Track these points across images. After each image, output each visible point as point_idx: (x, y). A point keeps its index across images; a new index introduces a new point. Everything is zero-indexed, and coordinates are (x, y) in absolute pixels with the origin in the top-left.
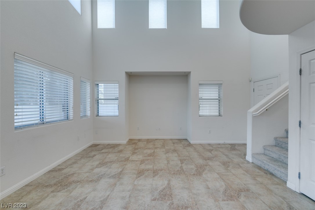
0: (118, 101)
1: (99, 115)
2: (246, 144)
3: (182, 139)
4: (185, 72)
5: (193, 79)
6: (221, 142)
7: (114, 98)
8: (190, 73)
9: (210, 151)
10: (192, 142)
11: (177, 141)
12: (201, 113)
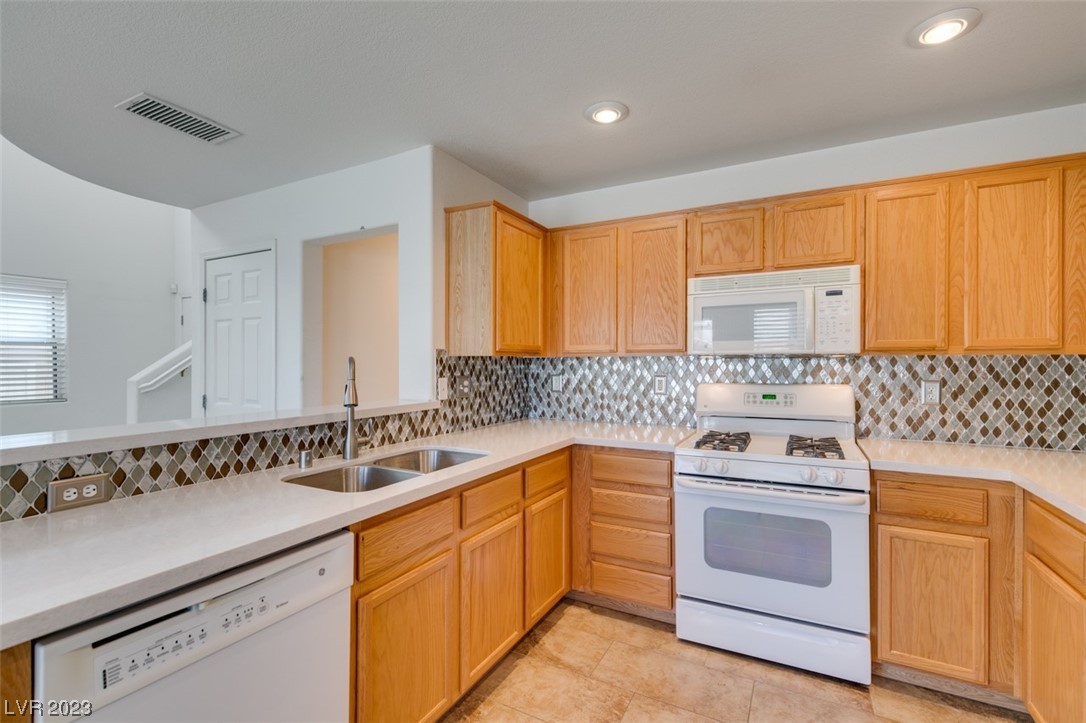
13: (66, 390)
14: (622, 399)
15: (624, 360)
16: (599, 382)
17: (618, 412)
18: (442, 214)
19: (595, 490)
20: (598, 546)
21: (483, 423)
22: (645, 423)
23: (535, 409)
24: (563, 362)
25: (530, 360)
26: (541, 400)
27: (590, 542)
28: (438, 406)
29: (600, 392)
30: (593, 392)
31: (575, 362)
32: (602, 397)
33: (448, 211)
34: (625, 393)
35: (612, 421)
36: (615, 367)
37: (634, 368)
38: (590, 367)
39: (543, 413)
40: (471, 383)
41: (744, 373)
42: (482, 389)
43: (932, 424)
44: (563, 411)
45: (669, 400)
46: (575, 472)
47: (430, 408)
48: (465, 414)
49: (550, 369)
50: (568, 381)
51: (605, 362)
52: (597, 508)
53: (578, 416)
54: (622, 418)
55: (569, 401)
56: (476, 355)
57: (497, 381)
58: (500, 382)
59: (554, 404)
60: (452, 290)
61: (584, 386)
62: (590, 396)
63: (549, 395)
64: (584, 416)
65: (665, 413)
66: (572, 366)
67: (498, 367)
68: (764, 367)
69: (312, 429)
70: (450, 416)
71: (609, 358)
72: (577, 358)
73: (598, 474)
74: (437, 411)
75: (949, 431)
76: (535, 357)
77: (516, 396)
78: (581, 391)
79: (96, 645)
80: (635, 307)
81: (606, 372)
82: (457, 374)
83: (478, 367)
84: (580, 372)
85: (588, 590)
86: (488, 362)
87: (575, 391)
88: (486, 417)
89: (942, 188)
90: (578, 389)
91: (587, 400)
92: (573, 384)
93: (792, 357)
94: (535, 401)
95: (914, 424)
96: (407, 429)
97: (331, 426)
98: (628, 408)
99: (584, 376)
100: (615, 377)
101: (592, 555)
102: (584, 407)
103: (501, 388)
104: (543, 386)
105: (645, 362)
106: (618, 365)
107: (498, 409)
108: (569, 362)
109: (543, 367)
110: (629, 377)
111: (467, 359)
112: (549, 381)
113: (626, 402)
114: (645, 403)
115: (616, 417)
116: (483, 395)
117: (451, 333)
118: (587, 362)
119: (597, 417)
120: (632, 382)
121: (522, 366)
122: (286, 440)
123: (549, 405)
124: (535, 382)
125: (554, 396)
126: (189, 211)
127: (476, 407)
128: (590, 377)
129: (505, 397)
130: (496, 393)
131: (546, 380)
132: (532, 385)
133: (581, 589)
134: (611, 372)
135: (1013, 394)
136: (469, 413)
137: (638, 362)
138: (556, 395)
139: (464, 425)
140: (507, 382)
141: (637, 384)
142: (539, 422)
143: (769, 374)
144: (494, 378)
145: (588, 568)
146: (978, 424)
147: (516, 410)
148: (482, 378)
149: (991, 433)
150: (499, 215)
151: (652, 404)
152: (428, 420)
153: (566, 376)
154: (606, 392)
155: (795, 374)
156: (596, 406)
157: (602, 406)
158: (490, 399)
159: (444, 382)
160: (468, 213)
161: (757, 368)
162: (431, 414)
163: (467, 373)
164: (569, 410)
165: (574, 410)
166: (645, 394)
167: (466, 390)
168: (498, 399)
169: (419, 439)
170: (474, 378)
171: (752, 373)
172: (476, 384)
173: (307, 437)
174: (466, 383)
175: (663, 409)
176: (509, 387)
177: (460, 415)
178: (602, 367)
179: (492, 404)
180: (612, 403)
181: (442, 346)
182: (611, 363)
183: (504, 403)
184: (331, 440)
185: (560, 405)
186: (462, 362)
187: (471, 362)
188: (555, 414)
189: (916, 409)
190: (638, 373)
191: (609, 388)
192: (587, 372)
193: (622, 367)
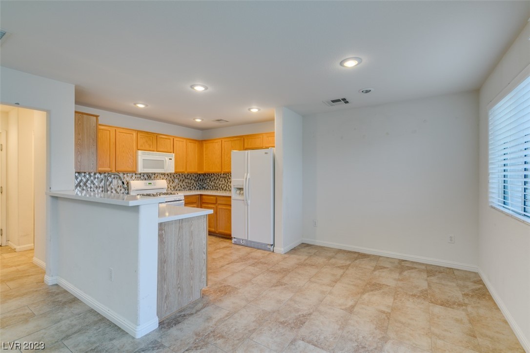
14: (100, 187)
15: (100, 174)
16: (89, 182)
29: (90, 186)
30: (87, 186)
34: (101, 185)
36: (96, 176)
38: (85, 176)
41: (140, 177)
43: (177, 188)
45: (118, 187)
51: (92, 174)
61: (81, 184)
62: (85, 188)
65: (117, 192)
68: (145, 176)
75: (179, 189)
78: (80, 186)
81: (92, 178)
89: (185, 140)
93: (152, 173)
95: (174, 188)
99: (81, 181)
100: (96, 179)
106: (98, 175)
110: (102, 180)
113: (101, 189)
118: (83, 174)
128: (84, 180)
134: (95, 178)
135: (187, 181)
137: (106, 174)
143: (147, 178)
146: (183, 187)
149: (184, 188)
151: (112, 189)
154: (92, 186)
155: (153, 177)
161: (143, 176)
166: (109, 185)
171: (142, 177)
175: (116, 190)
178: (90, 176)
182: (95, 174)
189: (174, 185)
191: (94, 184)
192: (83, 178)
193: (99, 176)
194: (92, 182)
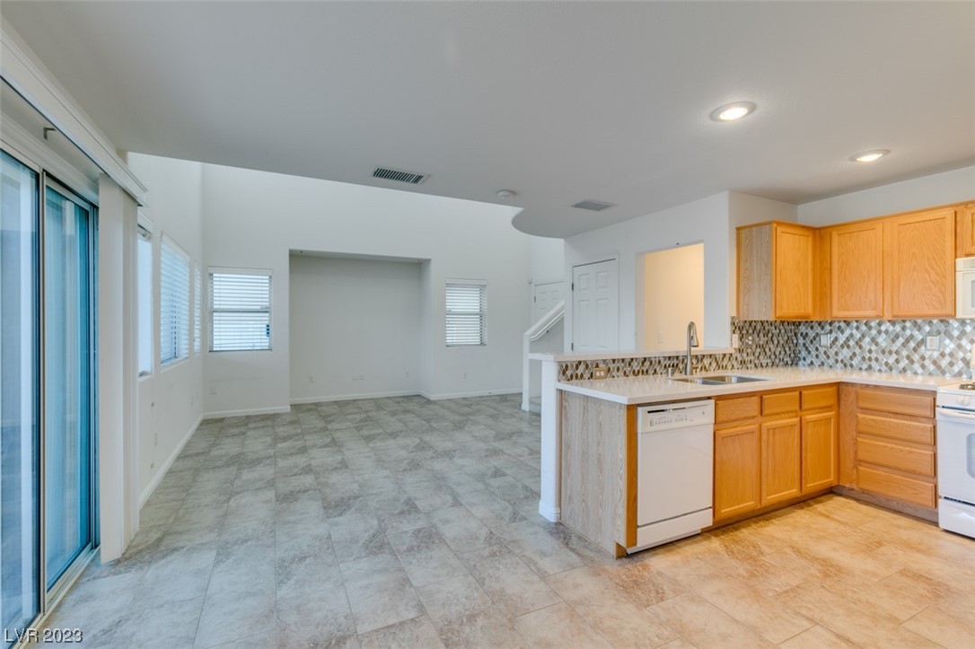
0: (267, 314)
1: (215, 349)
2: (522, 394)
3: (410, 396)
4: (419, 260)
5: (435, 274)
6: (485, 393)
7: (259, 307)
8: (428, 261)
9: (469, 406)
10: (433, 397)
11: (401, 399)
12: (449, 340)
13: (486, 340)
14: (890, 353)
15: (893, 323)
16: (867, 339)
17: (887, 364)
18: (734, 231)
19: (860, 416)
20: (862, 455)
21: (762, 366)
22: (916, 373)
23: (804, 359)
24: (831, 324)
25: (800, 323)
26: (809, 353)
27: (856, 452)
28: (733, 351)
29: (868, 348)
30: (861, 347)
31: (843, 325)
32: (870, 351)
33: (738, 229)
34: (894, 348)
35: (880, 370)
36: (883, 328)
37: (904, 328)
38: (857, 328)
39: (812, 363)
40: (753, 340)
42: (761, 343)
44: (831, 361)
45: (943, 355)
46: (842, 402)
47: (727, 352)
48: (749, 358)
49: (818, 330)
50: (836, 339)
51: (873, 324)
52: (862, 428)
53: (845, 365)
54: (891, 369)
55: (836, 354)
56: (757, 320)
57: (772, 338)
58: (775, 338)
59: (822, 357)
60: (741, 278)
61: (852, 343)
62: (857, 351)
63: (817, 349)
64: (851, 366)
65: (938, 366)
66: (839, 328)
67: (773, 328)
69: (670, 358)
70: (739, 359)
71: (877, 321)
72: (845, 321)
73: (862, 404)
74: (731, 355)
76: (804, 321)
77: (787, 349)
78: (848, 347)
79: (649, 412)
80: (902, 283)
81: (874, 332)
82: (744, 332)
83: (758, 328)
84: (848, 332)
85: (854, 486)
86: (766, 324)
87: (842, 346)
88: (764, 362)
90: (846, 344)
91: (854, 354)
92: (841, 341)
94: (804, 353)
96: (714, 364)
97: (677, 357)
98: (897, 361)
99: (852, 335)
100: (884, 335)
101: (859, 462)
102: (851, 359)
103: (776, 342)
104: (811, 342)
105: (915, 324)
106: (886, 326)
107: (773, 357)
108: (837, 324)
109: (812, 328)
110: (897, 336)
111: (751, 323)
112: (817, 339)
113: (895, 356)
114: (916, 357)
115: (884, 368)
116: (762, 347)
117: (741, 306)
118: (855, 324)
119: (865, 366)
120: (901, 340)
121: (793, 327)
122: (659, 362)
123: (817, 356)
124: (804, 339)
125: (822, 350)
126: (562, 240)
127: (757, 354)
128: (858, 335)
129: (779, 349)
130: (772, 346)
131: (815, 338)
132: (801, 341)
133: (848, 485)
134: (879, 332)
136: (752, 358)
137: (908, 324)
138: (824, 349)
139: (749, 366)
140: (780, 338)
141: (907, 341)
142: (807, 369)
144: (770, 335)
145: (855, 471)
147: (787, 359)
148: (761, 335)
150: (779, 229)
151: (923, 358)
152: (726, 360)
153: (834, 335)
154: (874, 348)
156: (864, 359)
157: (870, 359)
158: (767, 350)
159: (736, 337)
160: (754, 229)
162: (727, 356)
163: (751, 331)
164: (837, 361)
165: (842, 361)
166: (915, 350)
167: (750, 343)
168: (773, 350)
169: (721, 371)
170: (756, 335)
172: (757, 339)
173: (668, 362)
174: (750, 338)
175: (935, 362)
176: (781, 342)
177: (746, 359)
179: (768, 353)
180: (880, 357)
181: (735, 315)
182: (880, 324)
183: (777, 353)
184: (677, 365)
185: (828, 357)
186: (747, 325)
187: (753, 324)
188: (823, 364)
190: (908, 332)
191: (877, 344)
192: (854, 331)
193: (891, 328)
194: (873, 340)
